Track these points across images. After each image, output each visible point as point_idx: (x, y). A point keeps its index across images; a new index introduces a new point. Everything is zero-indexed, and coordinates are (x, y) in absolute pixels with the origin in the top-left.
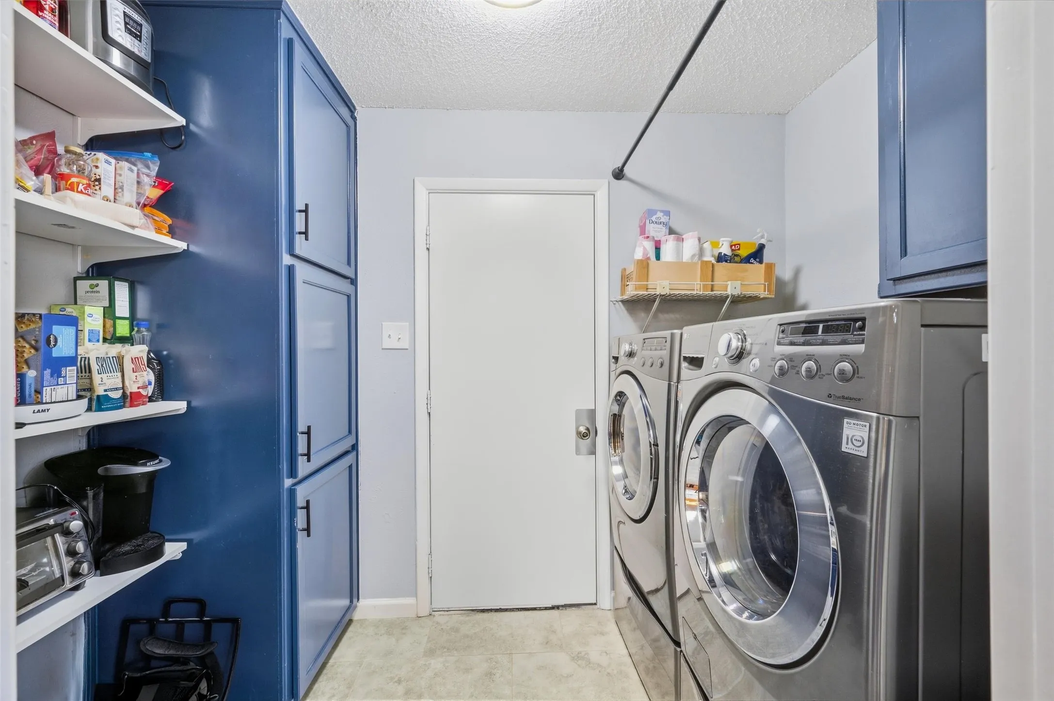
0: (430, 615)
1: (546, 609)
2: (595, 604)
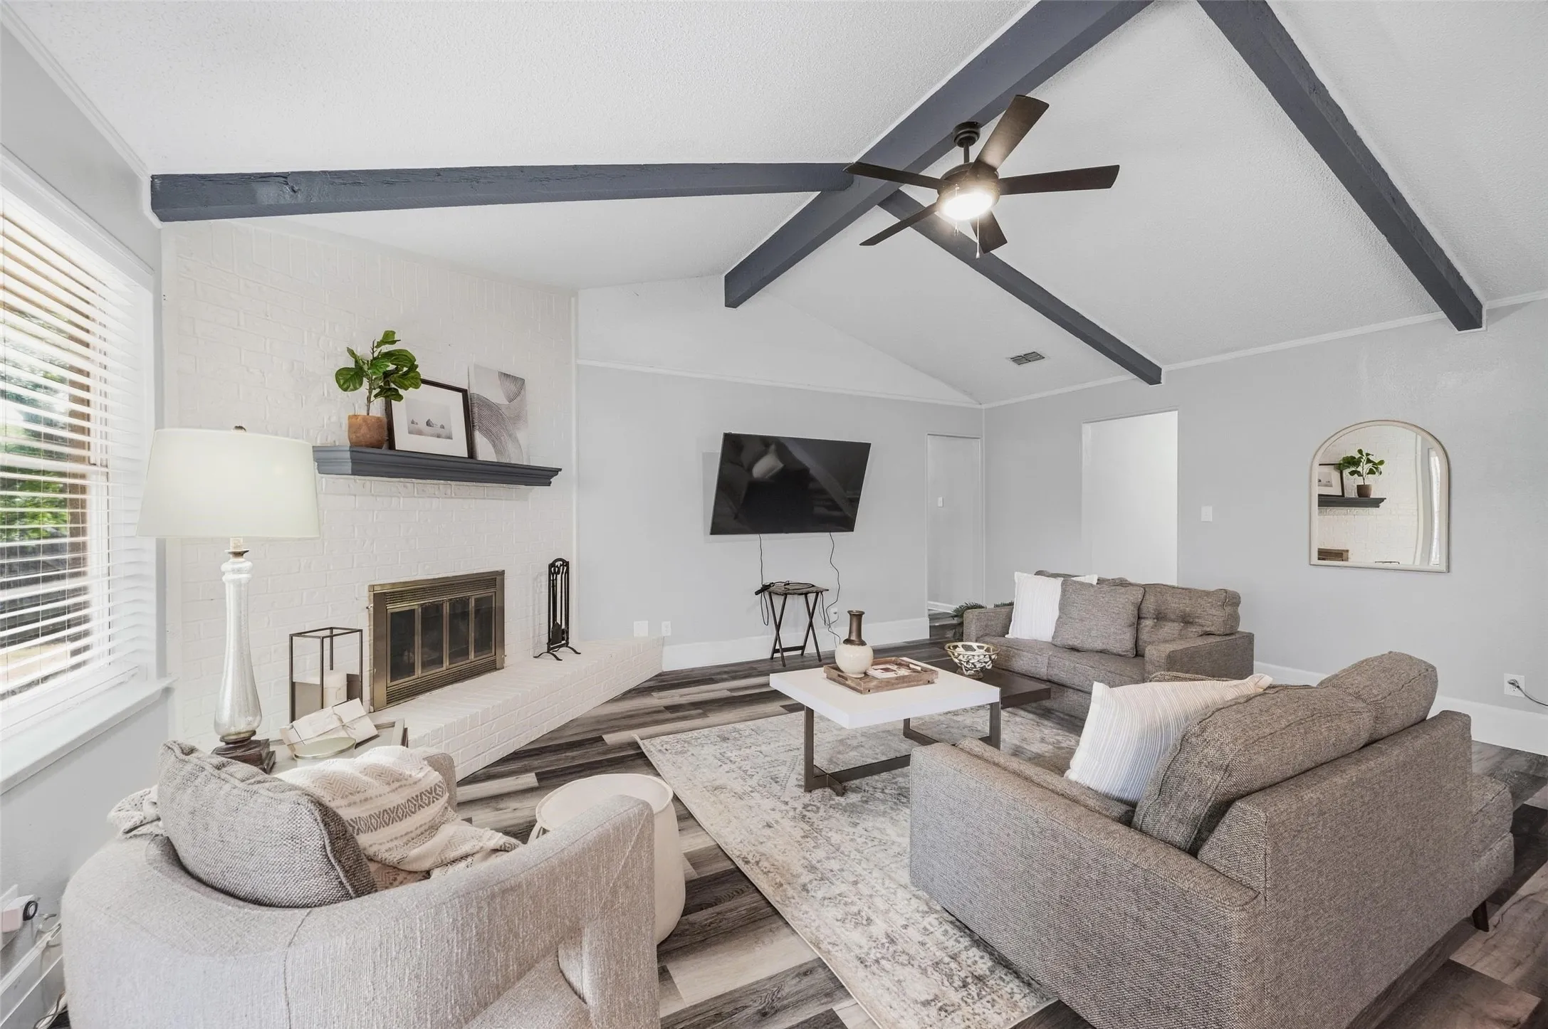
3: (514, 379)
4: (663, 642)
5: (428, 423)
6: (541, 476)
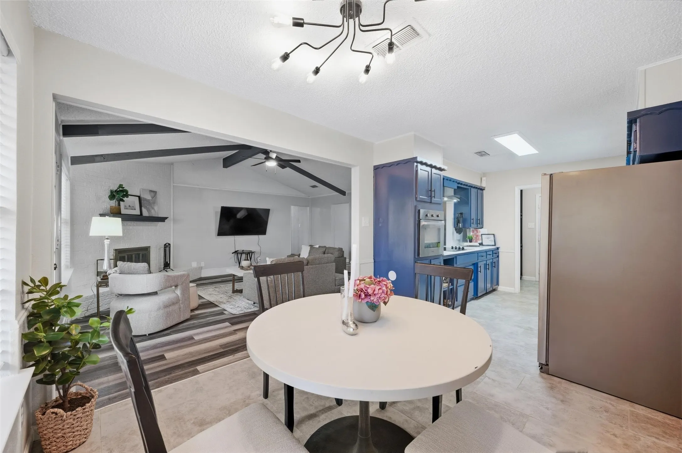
3: (154, 192)
4: (201, 268)
5: (129, 206)
6: (163, 219)
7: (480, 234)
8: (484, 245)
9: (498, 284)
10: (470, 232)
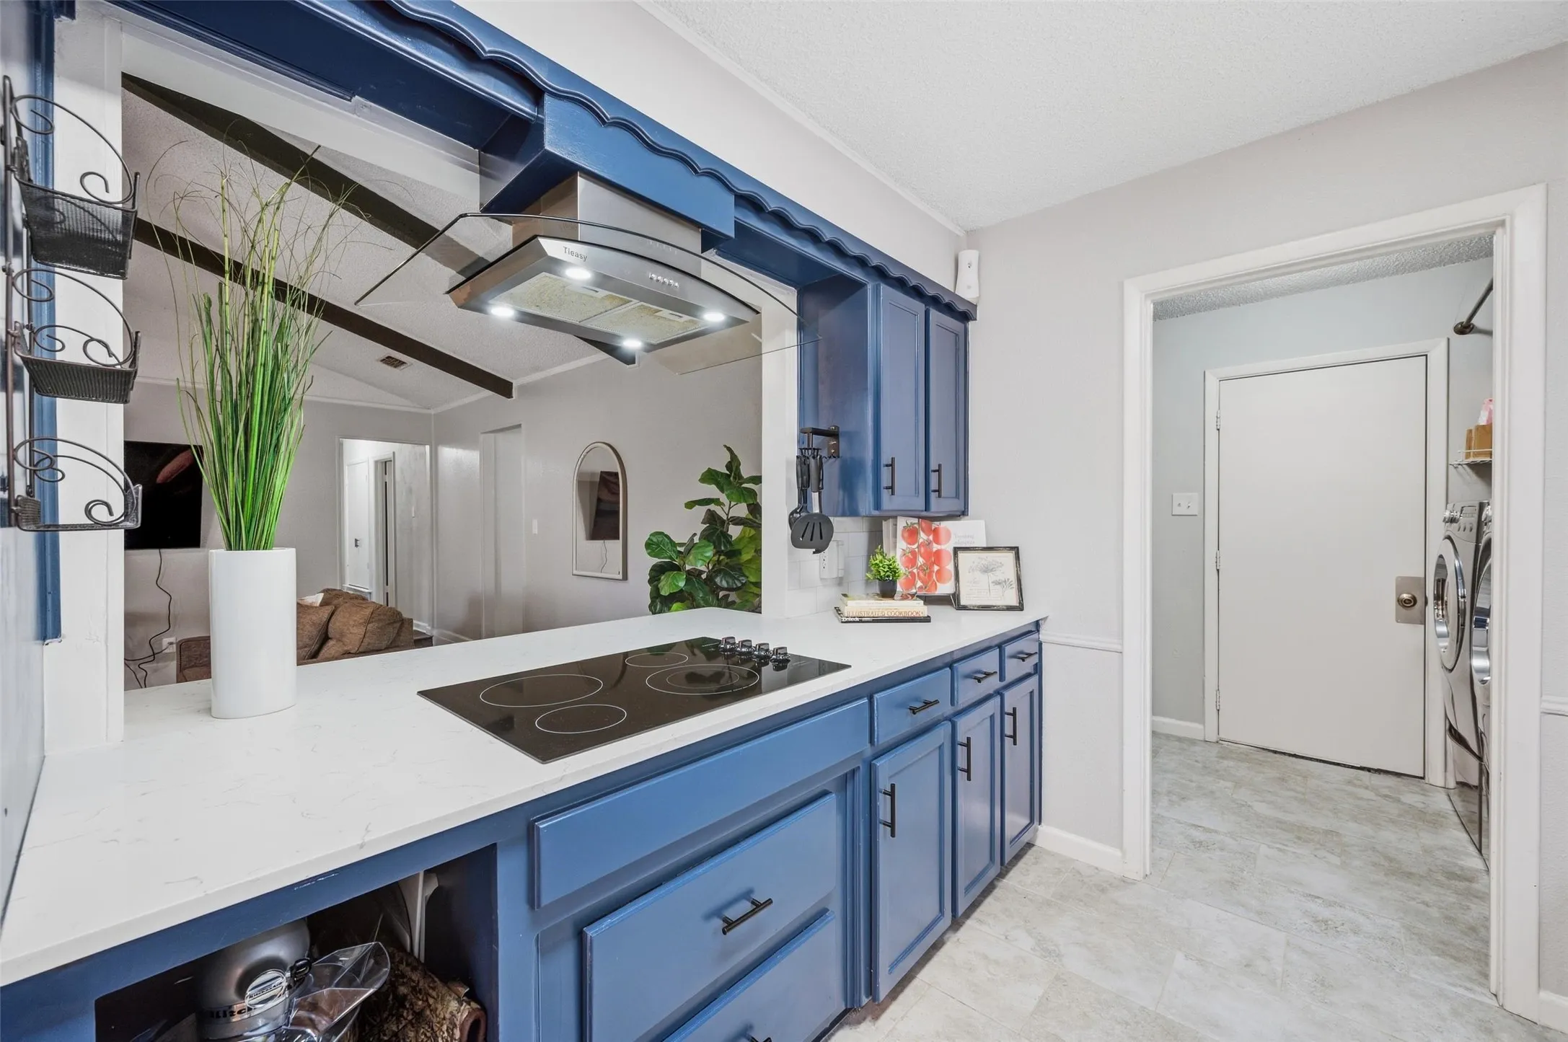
0: (1217, 742)
1: (1353, 767)
2: (1423, 778)
7: (948, 547)
8: (965, 608)
9: (1035, 813)
10: (895, 536)
